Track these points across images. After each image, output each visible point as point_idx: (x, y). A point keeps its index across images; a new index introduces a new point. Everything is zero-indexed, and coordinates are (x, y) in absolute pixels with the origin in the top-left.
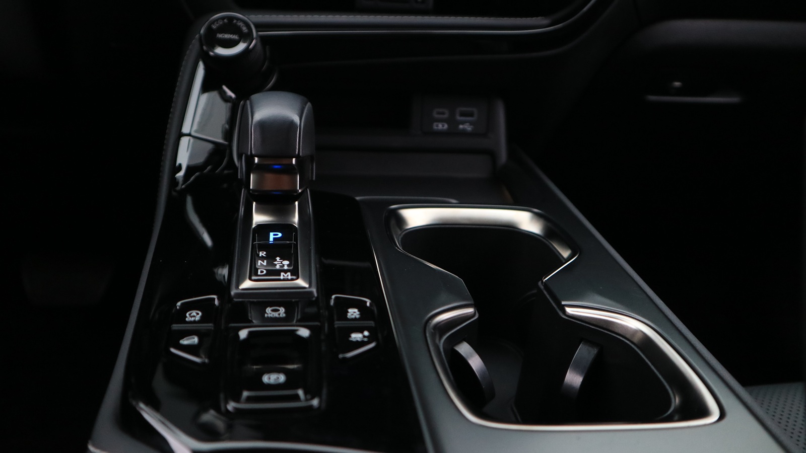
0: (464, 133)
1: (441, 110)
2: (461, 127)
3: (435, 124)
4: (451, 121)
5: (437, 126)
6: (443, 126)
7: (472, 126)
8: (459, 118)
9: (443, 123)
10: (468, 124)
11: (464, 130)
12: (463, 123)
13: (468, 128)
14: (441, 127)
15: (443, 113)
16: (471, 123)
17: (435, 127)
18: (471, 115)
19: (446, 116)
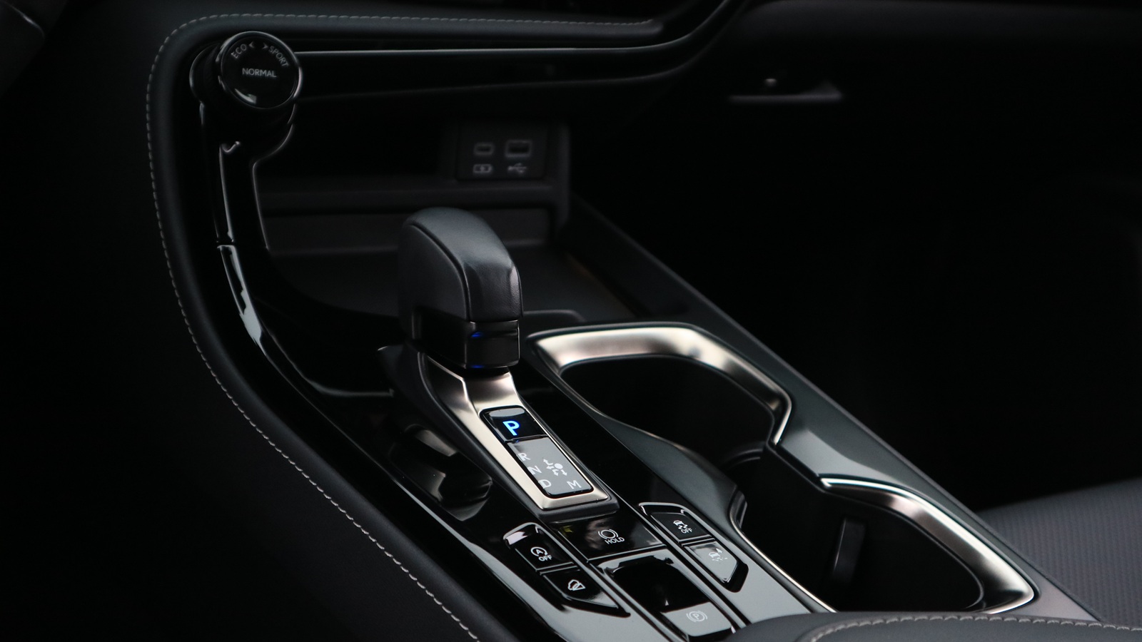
0: (515, 178)
1: (484, 145)
2: (510, 168)
3: (476, 166)
4: (499, 162)
5: (478, 169)
6: (487, 169)
7: (525, 168)
8: (510, 156)
9: (487, 165)
10: (520, 164)
11: (514, 173)
12: (513, 163)
13: (520, 169)
14: (484, 170)
15: (487, 149)
16: (524, 162)
17: (476, 172)
18: (524, 150)
19: (490, 153)
